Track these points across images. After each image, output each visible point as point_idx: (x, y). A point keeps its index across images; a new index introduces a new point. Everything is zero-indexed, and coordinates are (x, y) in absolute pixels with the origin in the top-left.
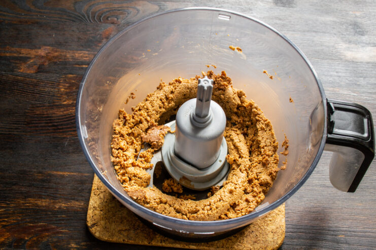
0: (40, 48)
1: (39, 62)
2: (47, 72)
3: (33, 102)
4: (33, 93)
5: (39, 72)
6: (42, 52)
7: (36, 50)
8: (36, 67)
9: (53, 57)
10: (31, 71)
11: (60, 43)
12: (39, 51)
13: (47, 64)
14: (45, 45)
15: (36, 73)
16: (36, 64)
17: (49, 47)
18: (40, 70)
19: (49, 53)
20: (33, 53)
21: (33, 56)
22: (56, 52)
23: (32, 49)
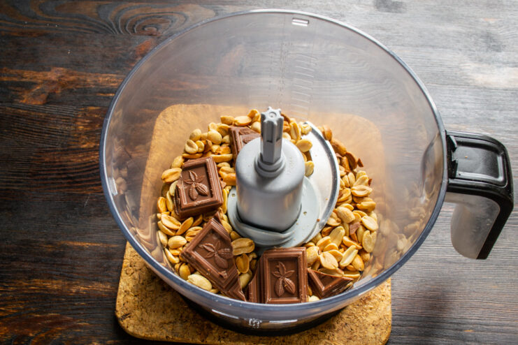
0: (49, 70)
1: (48, 89)
2: (59, 103)
3: (40, 145)
4: (40, 132)
5: (48, 103)
6: (52, 75)
7: (44, 72)
8: (44, 96)
9: (68, 82)
10: (38, 102)
11: (78, 62)
12: (49, 73)
13: (59, 91)
14: (56, 65)
15: (44, 104)
16: (44, 93)
17: (62, 69)
18: (50, 100)
19: (62, 76)
20: (40, 76)
21: (40, 81)
22: (72, 75)
23: (39, 71)
